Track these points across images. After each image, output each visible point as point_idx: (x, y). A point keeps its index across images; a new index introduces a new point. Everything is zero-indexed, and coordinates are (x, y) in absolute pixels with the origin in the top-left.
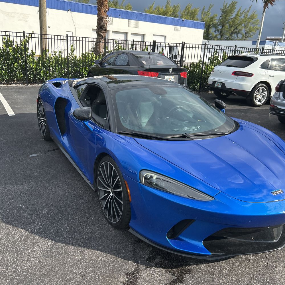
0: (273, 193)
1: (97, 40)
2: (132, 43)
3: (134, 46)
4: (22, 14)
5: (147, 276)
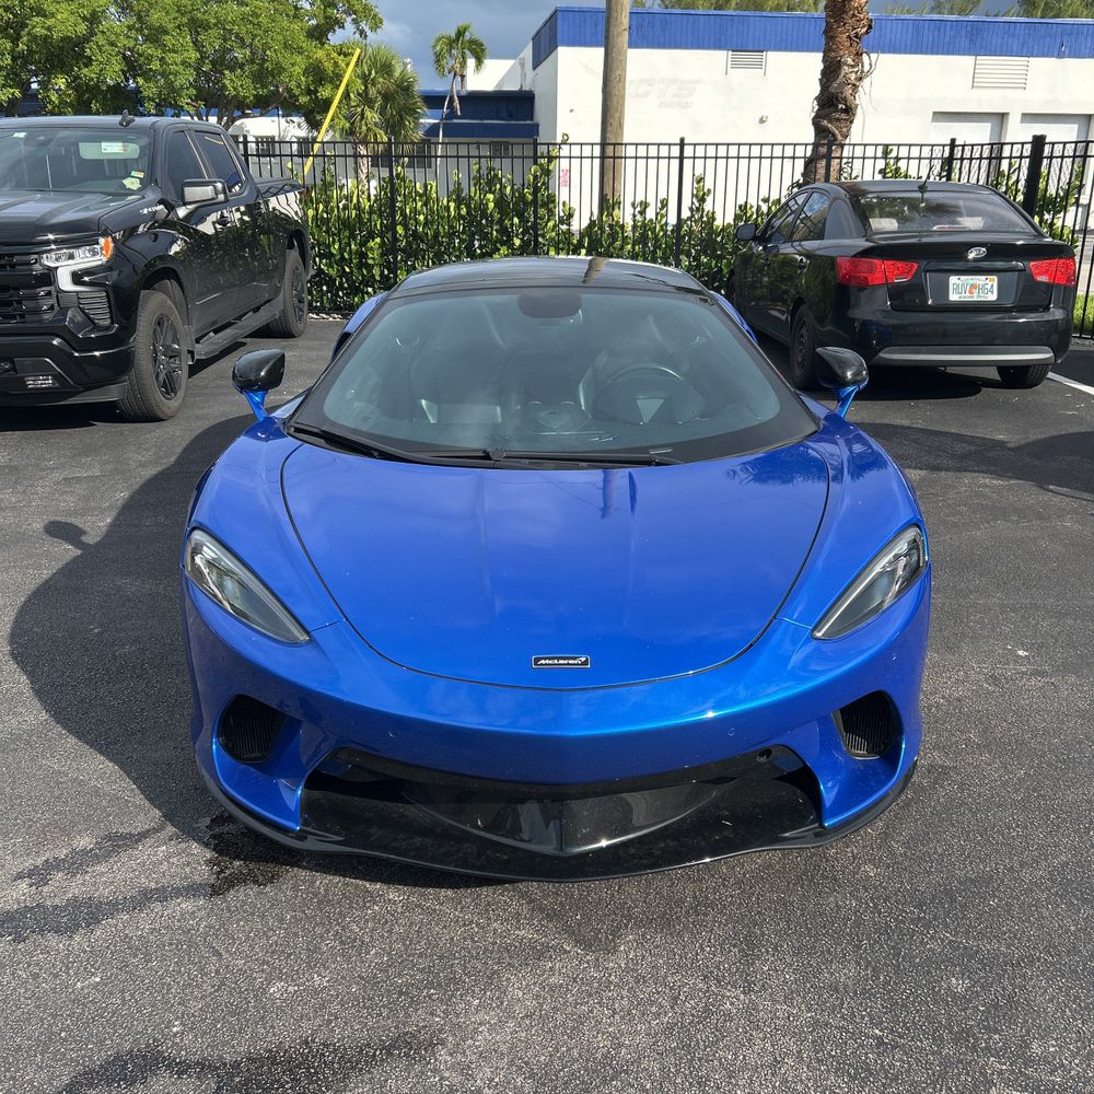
0: (537, 660)
1: (815, 150)
2: (947, 154)
3: (956, 164)
4: (674, 81)
5: (149, 855)
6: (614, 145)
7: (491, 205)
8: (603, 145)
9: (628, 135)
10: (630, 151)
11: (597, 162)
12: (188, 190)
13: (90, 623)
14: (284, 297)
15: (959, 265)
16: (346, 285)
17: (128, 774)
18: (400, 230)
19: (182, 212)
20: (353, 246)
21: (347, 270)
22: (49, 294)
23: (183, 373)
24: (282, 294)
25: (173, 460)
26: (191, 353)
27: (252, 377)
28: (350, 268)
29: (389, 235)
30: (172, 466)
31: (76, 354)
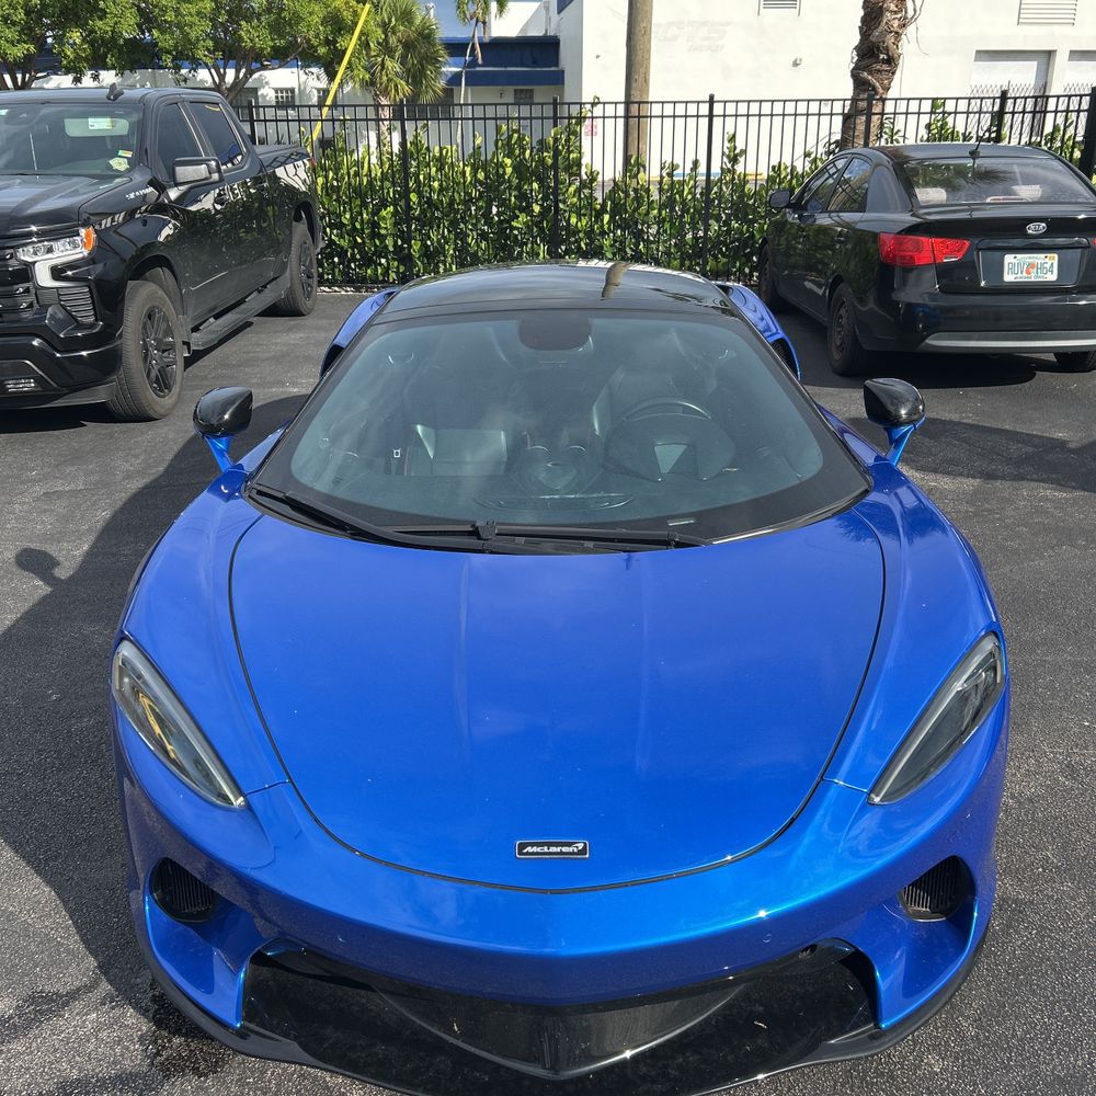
0: (523, 846)
1: (854, 105)
2: (996, 108)
3: (1008, 117)
4: (704, 24)
5: (75, 1026)
6: (639, 103)
7: (509, 170)
8: (628, 103)
9: (654, 94)
10: (656, 109)
11: (621, 122)
12: (179, 169)
13: (49, 687)
14: (291, 274)
15: (1017, 242)
16: (358, 257)
17: (65, 903)
18: (414, 197)
19: (173, 194)
20: (365, 216)
21: (359, 240)
22: (27, 291)
23: (178, 368)
24: (288, 273)
25: (162, 469)
26: (187, 344)
27: (214, 421)
28: (362, 238)
29: (402, 203)
30: (161, 476)
31: (58, 355)
